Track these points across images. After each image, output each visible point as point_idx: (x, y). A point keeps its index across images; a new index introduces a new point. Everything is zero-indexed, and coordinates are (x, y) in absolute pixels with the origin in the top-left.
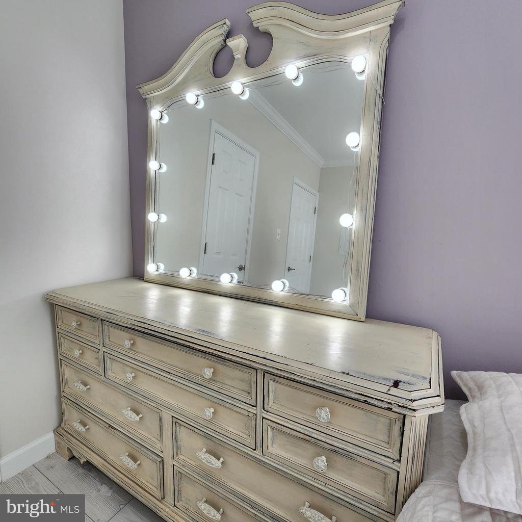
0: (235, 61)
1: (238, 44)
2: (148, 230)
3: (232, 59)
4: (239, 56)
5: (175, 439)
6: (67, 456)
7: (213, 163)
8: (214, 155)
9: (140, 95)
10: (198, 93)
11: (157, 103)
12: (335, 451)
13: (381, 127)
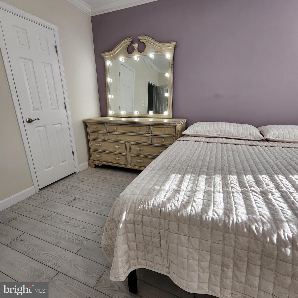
0: (135, 50)
1: (136, 45)
2: (108, 101)
3: (134, 49)
4: (136, 48)
5: (130, 148)
6: (94, 166)
7: (120, 76)
8: (120, 72)
9: (102, 56)
10: (123, 58)
11: (108, 59)
12: (165, 137)
13: (173, 72)
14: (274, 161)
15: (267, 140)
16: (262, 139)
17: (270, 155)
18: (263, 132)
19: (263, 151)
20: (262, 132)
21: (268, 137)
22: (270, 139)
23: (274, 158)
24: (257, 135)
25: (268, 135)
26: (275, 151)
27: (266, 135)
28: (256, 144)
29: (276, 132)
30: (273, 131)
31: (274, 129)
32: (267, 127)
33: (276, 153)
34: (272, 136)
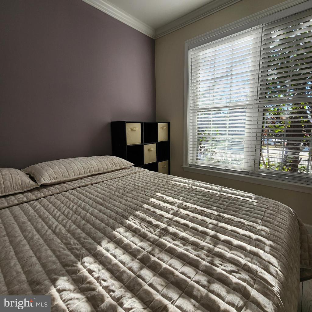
14: (64, 226)
15: (44, 186)
16: (35, 187)
17: (55, 215)
18: (34, 174)
19: (42, 208)
20: (32, 175)
21: (43, 182)
22: (46, 183)
23: (62, 217)
24: (25, 183)
25: (42, 179)
26: (59, 202)
27: (40, 180)
28: (27, 198)
29: (51, 172)
30: (46, 171)
31: (47, 168)
32: (37, 166)
33: (62, 205)
34: (48, 180)
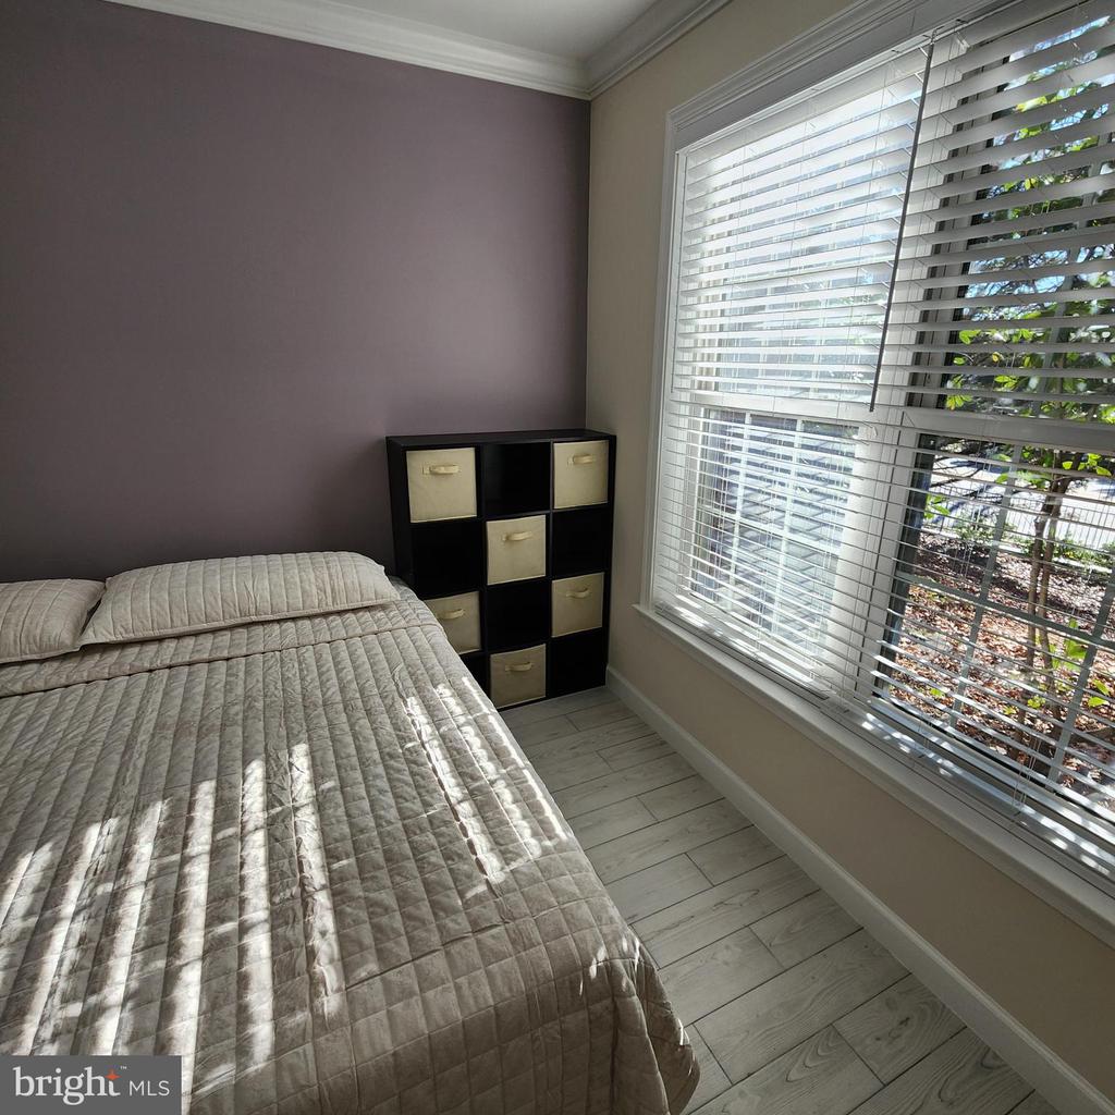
34: (104, 632)
